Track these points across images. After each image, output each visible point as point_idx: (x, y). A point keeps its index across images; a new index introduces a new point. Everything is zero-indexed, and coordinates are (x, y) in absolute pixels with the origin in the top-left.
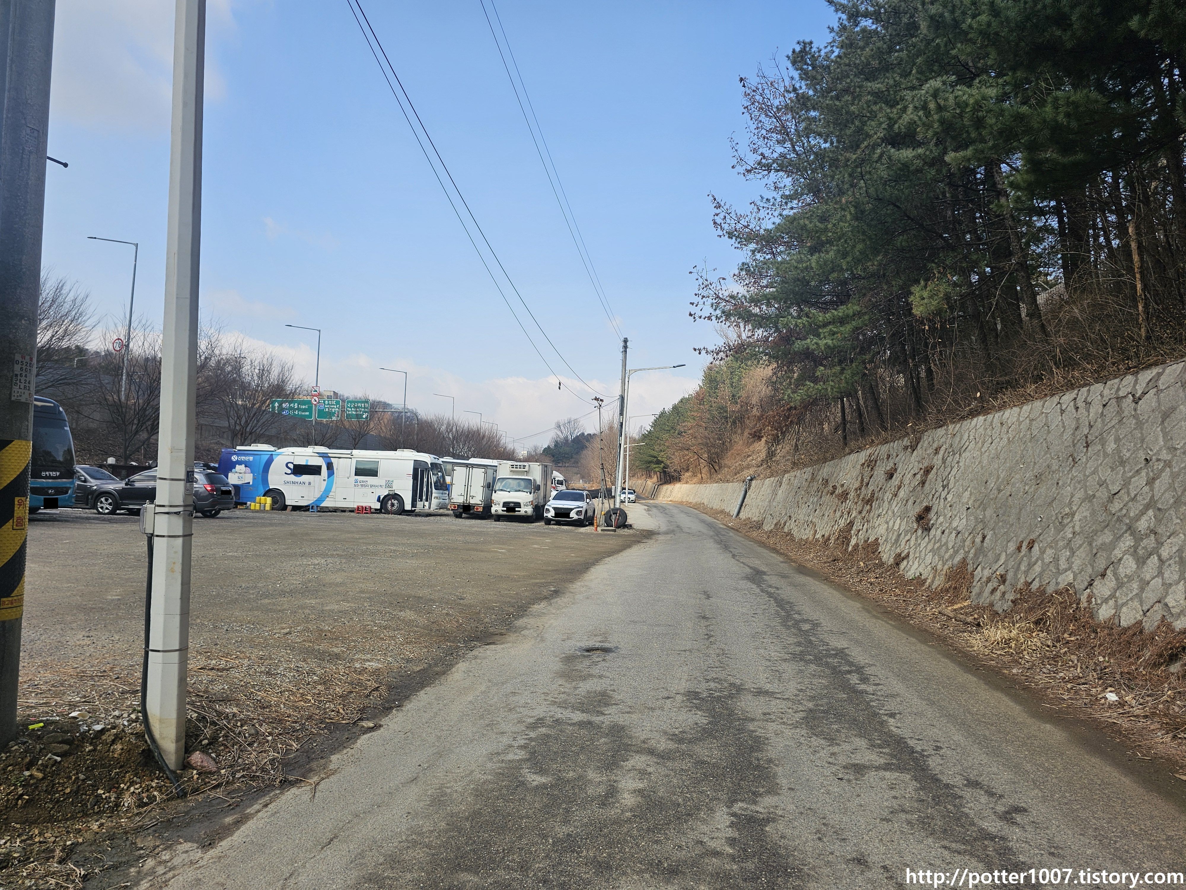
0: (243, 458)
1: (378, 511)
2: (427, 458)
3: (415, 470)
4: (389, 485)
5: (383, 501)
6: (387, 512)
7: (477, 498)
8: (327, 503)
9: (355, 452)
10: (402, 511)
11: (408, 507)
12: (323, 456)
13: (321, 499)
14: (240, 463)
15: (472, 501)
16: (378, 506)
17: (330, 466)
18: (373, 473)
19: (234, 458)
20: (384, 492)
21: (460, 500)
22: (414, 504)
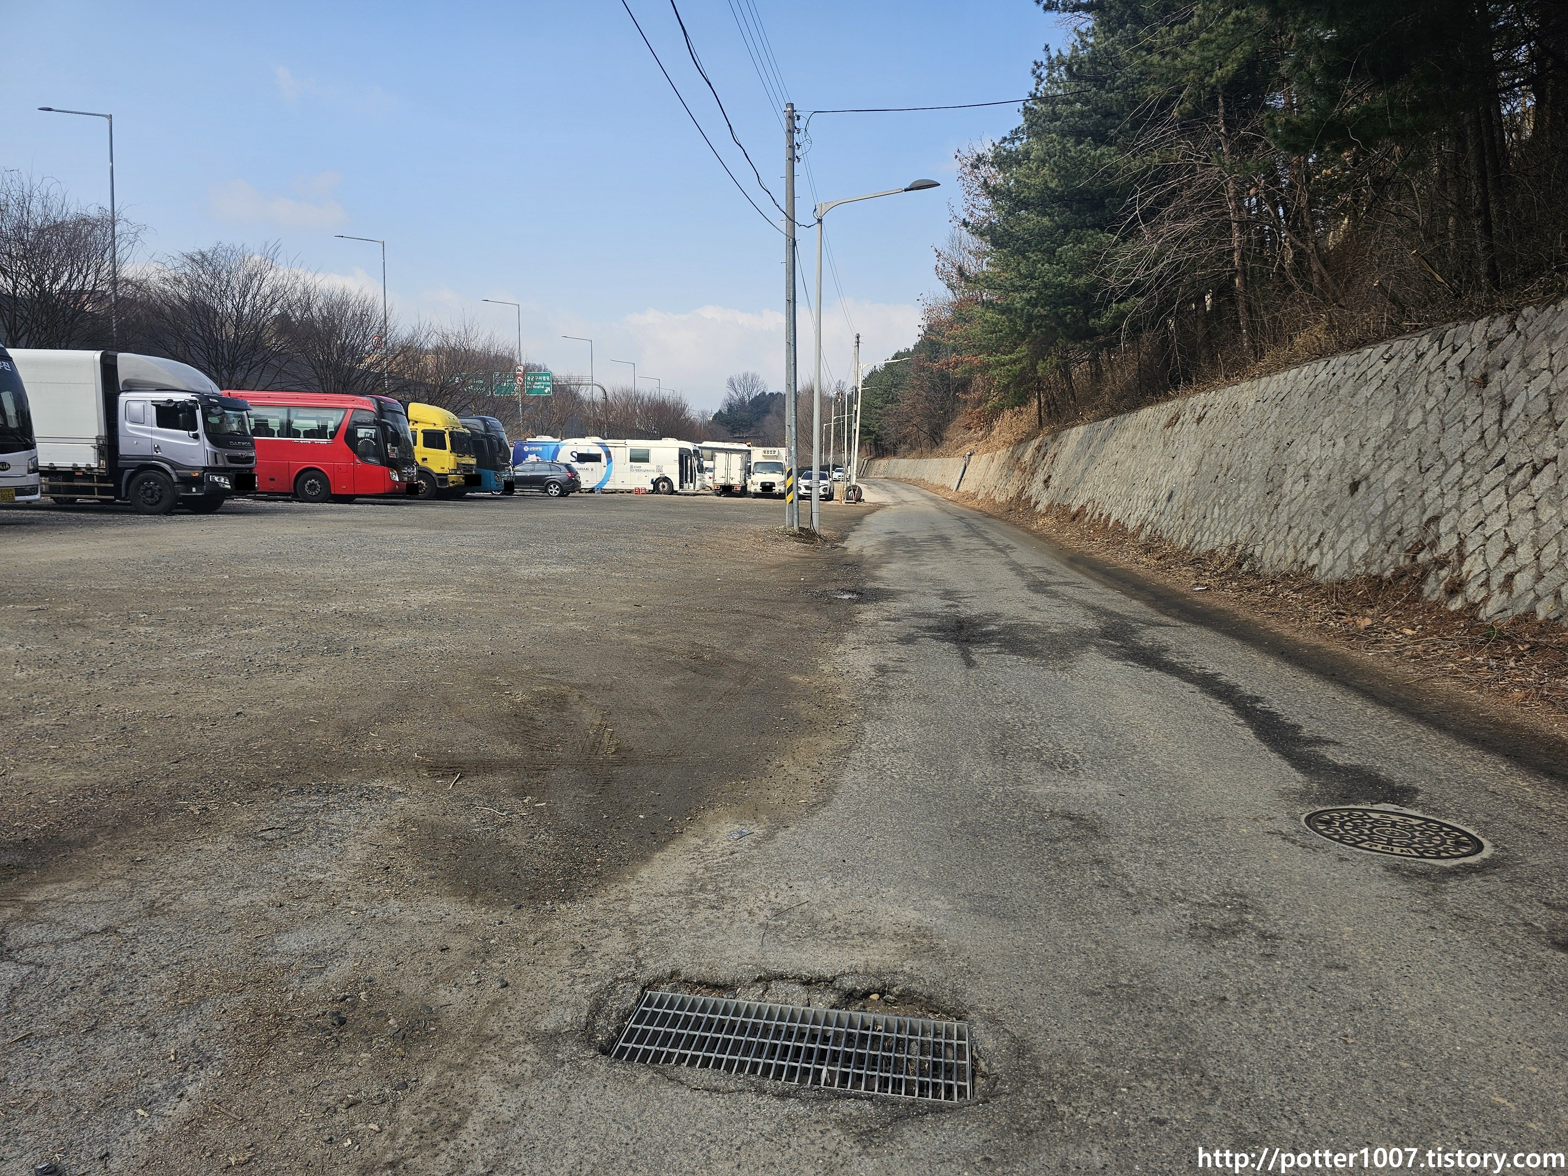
0: (533, 449)
1: (653, 492)
2: (689, 446)
3: (681, 456)
4: (659, 469)
5: (655, 483)
6: (660, 493)
7: (736, 480)
8: (607, 486)
9: (628, 441)
10: (673, 492)
11: (676, 487)
12: (602, 445)
13: (603, 482)
14: (531, 453)
15: (732, 482)
16: (651, 487)
17: (608, 454)
18: (646, 460)
19: (526, 449)
20: (656, 476)
21: (722, 481)
22: (681, 487)
